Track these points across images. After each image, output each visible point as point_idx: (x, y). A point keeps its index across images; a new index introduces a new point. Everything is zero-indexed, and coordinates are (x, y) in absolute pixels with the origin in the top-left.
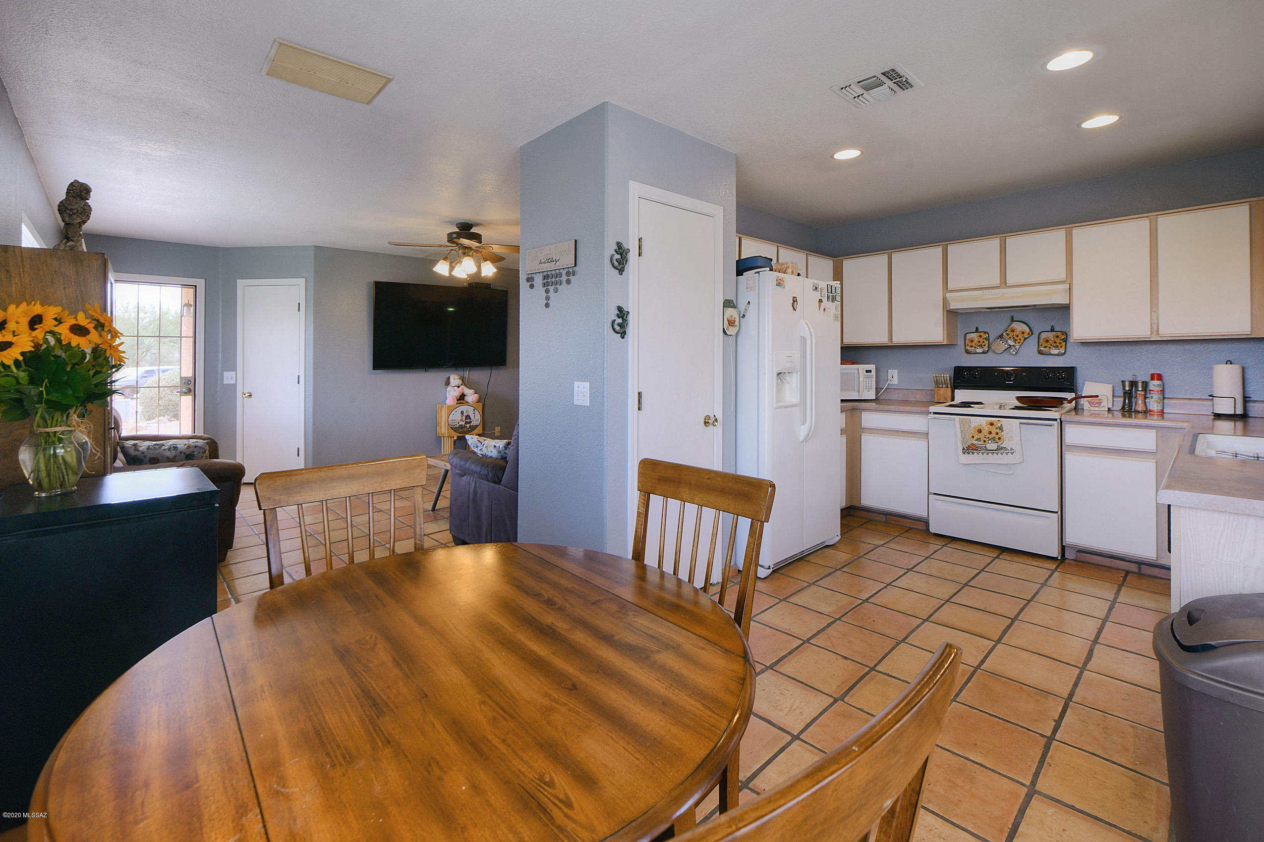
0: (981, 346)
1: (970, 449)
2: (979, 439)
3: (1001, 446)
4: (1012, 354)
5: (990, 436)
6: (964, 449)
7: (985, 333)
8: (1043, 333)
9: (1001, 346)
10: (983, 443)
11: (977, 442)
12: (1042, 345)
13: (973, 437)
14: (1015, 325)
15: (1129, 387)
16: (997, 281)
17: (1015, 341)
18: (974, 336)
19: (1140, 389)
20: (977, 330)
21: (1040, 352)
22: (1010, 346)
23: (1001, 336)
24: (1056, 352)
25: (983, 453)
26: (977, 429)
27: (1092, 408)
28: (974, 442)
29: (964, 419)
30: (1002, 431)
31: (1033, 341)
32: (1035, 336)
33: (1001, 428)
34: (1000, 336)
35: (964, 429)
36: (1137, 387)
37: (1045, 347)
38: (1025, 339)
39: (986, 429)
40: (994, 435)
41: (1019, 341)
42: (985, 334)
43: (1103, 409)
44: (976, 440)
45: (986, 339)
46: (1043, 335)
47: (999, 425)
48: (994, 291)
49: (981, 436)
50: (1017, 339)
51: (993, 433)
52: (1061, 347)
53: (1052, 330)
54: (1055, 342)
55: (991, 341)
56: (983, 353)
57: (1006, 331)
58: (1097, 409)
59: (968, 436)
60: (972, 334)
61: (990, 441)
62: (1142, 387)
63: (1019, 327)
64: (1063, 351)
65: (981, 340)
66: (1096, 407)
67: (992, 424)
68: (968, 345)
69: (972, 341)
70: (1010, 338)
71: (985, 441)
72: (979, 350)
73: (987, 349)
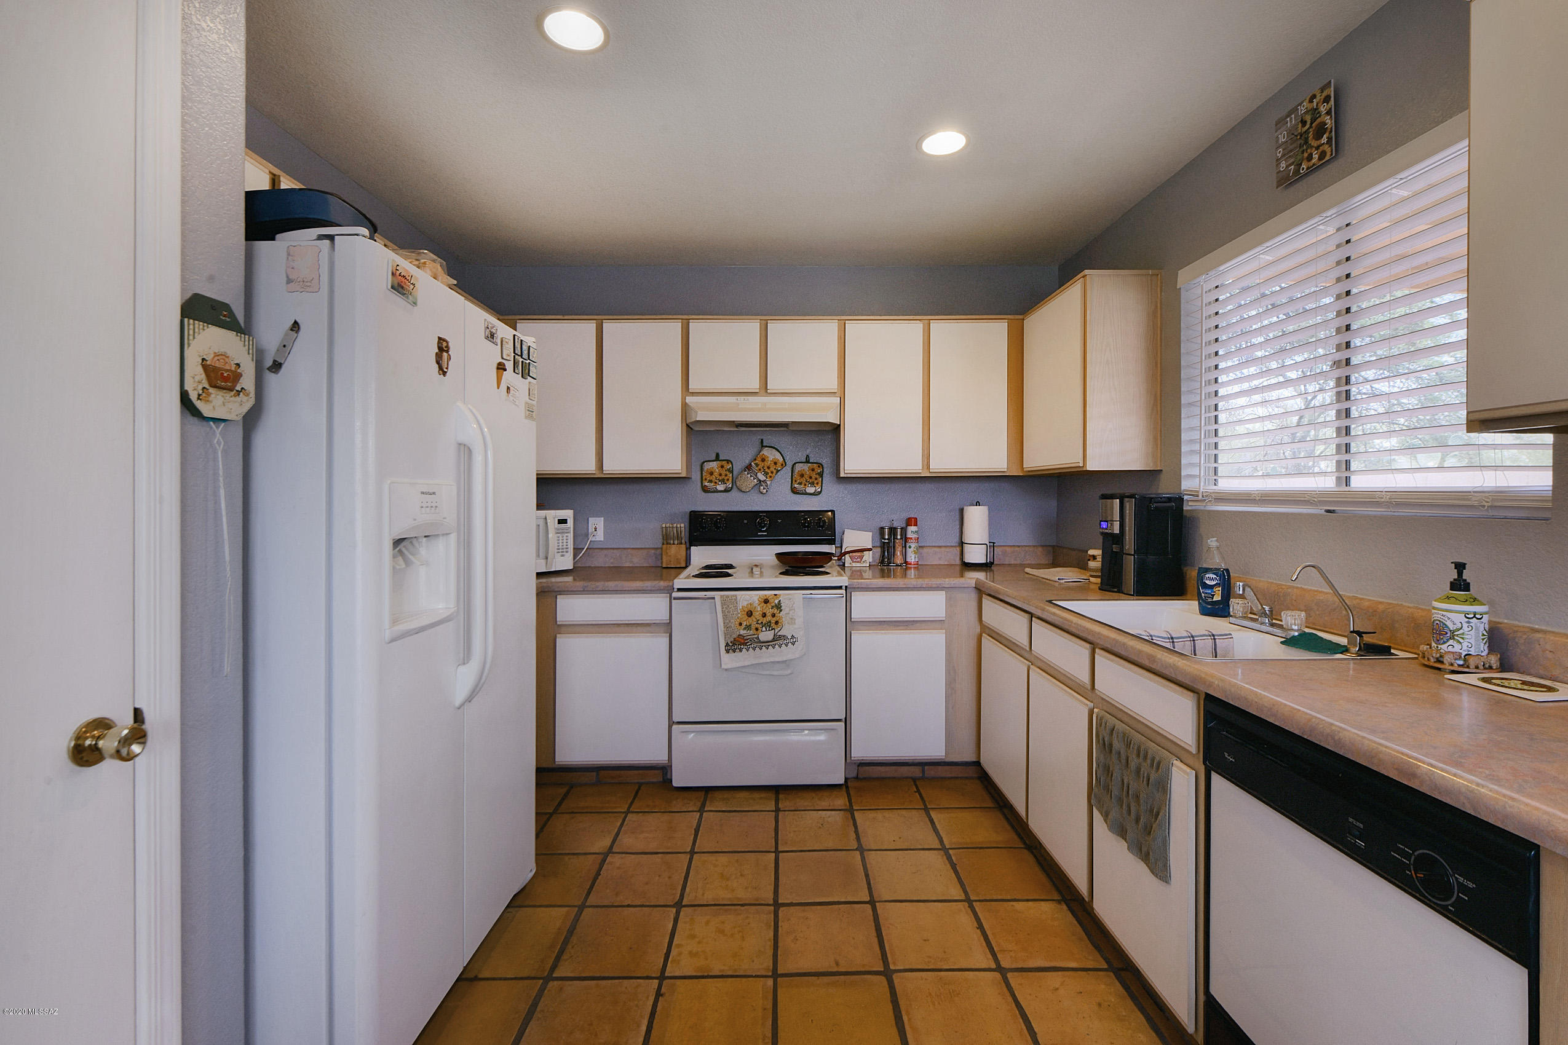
0: (723, 481)
1: (736, 644)
2: (748, 627)
3: (778, 634)
4: (762, 493)
5: (765, 621)
6: (727, 645)
7: (728, 461)
8: (797, 464)
9: (749, 481)
10: (755, 632)
11: (745, 632)
12: (796, 481)
13: (741, 624)
14: (766, 452)
15: (888, 535)
16: (755, 384)
17: (766, 474)
18: (714, 465)
19: (899, 537)
20: (717, 458)
21: (794, 491)
22: (760, 481)
23: (749, 468)
24: (811, 490)
25: (754, 649)
26: (746, 610)
27: (854, 564)
28: (742, 632)
29: (727, 596)
30: (781, 611)
31: (786, 473)
32: (788, 468)
33: (778, 607)
34: (747, 467)
35: (729, 612)
36: (895, 535)
37: (800, 484)
38: (778, 471)
39: (759, 609)
40: (769, 618)
41: (770, 474)
42: (728, 463)
43: (864, 565)
44: (744, 629)
45: (729, 470)
46: (798, 467)
47: (777, 602)
48: (751, 399)
49: (752, 621)
50: (768, 471)
51: (768, 614)
52: (817, 483)
53: (807, 462)
54: (811, 478)
55: (735, 473)
56: (726, 491)
57: (755, 460)
58: (858, 565)
59: (734, 623)
60: (711, 463)
61: (764, 629)
62: (901, 535)
63: (771, 455)
64: (819, 490)
65: (724, 473)
66: (858, 562)
67: (766, 601)
68: (706, 479)
69: (711, 474)
70: (760, 470)
71: (757, 629)
72: (721, 487)
73: (730, 486)
